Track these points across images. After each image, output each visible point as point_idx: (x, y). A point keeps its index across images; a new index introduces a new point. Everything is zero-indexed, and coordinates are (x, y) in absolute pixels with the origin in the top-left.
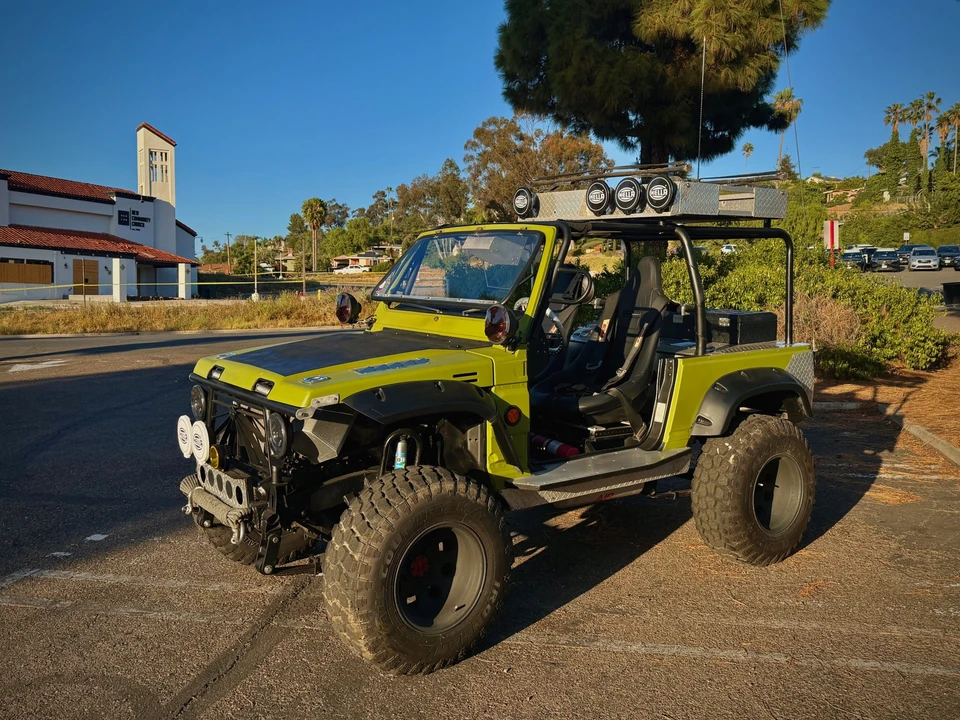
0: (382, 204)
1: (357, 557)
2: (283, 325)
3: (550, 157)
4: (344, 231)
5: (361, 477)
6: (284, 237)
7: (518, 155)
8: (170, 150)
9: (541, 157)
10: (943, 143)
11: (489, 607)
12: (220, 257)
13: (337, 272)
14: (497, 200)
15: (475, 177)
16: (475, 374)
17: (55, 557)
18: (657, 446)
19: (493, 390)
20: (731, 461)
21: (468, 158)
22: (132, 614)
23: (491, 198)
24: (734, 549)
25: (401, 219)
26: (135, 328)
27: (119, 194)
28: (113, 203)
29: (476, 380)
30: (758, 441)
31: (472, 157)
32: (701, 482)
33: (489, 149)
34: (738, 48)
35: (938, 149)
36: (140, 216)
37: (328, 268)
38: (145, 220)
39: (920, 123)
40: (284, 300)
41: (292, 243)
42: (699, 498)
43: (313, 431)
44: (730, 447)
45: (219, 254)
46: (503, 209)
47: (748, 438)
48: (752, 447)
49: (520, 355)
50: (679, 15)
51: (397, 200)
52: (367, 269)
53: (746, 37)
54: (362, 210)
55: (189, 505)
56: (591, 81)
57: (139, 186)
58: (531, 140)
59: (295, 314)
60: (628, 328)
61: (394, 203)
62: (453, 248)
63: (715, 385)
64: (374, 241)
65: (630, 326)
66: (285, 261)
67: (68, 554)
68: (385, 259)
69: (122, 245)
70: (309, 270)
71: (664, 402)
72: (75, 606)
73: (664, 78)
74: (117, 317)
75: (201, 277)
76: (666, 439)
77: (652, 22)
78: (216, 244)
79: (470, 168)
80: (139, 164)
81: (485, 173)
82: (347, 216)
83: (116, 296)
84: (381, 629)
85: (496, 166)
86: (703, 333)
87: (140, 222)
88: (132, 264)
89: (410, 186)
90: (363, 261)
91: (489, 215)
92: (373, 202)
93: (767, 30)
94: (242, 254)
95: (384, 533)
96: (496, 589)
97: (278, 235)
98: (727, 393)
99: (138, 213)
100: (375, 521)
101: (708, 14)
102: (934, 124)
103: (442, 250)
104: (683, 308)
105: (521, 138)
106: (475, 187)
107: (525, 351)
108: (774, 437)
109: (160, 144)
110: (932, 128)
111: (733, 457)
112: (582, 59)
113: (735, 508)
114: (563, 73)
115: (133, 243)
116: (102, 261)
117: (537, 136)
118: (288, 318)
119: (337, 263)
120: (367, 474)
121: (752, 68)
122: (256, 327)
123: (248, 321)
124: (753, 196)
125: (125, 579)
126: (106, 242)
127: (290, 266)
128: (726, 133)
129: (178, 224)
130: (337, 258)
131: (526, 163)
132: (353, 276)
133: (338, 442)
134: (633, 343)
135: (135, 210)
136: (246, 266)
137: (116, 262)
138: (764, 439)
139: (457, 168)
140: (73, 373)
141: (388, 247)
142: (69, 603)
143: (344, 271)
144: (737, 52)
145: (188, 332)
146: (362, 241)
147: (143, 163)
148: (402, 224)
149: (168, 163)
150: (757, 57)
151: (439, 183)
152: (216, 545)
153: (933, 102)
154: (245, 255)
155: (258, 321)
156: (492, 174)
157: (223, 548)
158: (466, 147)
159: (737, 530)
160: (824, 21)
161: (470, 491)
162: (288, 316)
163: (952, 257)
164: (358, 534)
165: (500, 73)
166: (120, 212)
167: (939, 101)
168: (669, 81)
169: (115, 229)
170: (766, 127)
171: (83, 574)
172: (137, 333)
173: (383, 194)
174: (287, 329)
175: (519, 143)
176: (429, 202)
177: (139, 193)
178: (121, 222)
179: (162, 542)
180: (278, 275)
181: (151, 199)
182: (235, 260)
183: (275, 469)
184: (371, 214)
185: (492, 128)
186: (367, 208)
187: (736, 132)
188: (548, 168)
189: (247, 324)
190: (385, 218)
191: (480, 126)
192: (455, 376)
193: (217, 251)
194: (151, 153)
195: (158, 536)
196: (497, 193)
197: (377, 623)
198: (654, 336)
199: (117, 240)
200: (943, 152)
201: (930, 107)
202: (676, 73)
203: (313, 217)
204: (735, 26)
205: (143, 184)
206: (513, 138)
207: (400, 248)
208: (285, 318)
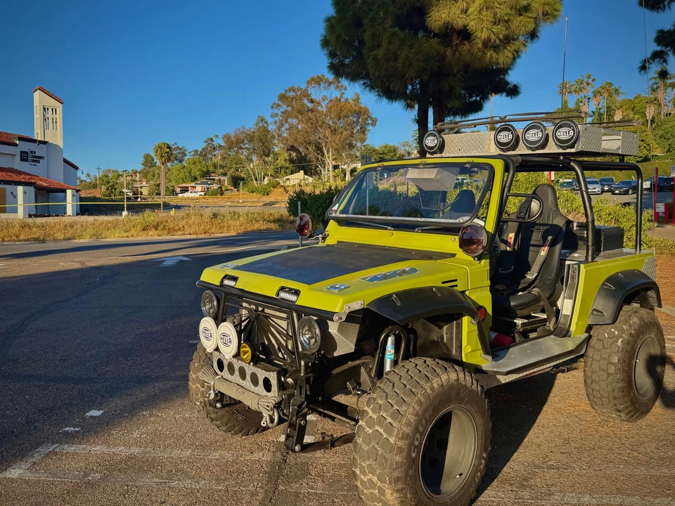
0: (211, 148)
1: (392, 440)
2: (153, 235)
3: (333, 115)
4: (184, 167)
5: (359, 367)
6: (139, 170)
7: (310, 114)
8: (59, 107)
9: (326, 115)
10: (597, 108)
11: (479, 474)
12: (91, 185)
13: (180, 195)
14: (295, 145)
15: (279, 128)
16: (456, 280)
17: (67, 432)
18: (565, 333)
19: (467, 293)
20: (619, 343)
21: (273, 116)
22: (157, 483)
23: (291, 144)
24: (620, 411)
25: (225, 158)
26: (42, 238)
27: (21, 139)
28: (16, 145)
29: (457, 286)
30: (636, 327)
31: (277, 114)
32: (594, 360)
33: (289, 109)
34: (501, 36)
35: (593, 112)
36: (37, 155)
37: (174, 193)
38: (40, 158)
39: (582, 94)
40: (149, 216)
41: (145, 174)
42: (592, 373)
43: (338, 331)
44: (616, 333)
45: (90, 183)
46: (299, 152)
47: (630, 326)
48: (633, 332)
49: (485, 263)
50: (458, 12)
51: (223, 144)
52: (203, 193)
53: (507, 29)
54: (196, 151)
55: (212, 392)
56: (396, 59)
57: (35, 133)
58: (319, 103)
59: (161, 227)
60: (531, 240)
61: (220, 146)
62: (264, 178)
63: (604, 284)
64: (206, 174)
65: (533, 239)
66: (141, 187)
67: (77, 429)
68: (215, 187)
69: (23, 176)
70: (159, 194)
71: (570, 298)
72: (104, 478)
73: (443, 58)
74: (27, 229)
75: (81, 199)
76: (573, 328)
77: (439, 16)
78: (88, 175)
79: (275, 122)
80: (36, 117)
81: (287, 126)
82: (185, 155)
83: (21, 213)
84: (411, 501)
85: (295, 121)
86: (593, 244)
87: (37, 159)
88: (31, 190)
89: (232, 134)
90: (199, 188)
91: (290, 155)
92: (204, 145)
93: (522, 24)
94: (108, 183)
95: (412, 418)
96: (484, 458)
97: (134, 169)
98: (614, 290)
99: (35, 153)
100: (404, 408)
101: (480, 12)
102: (591, 95)
103: (256, 180)
104: (575, 224)
105: (312, 101)
106: (279, 136)
107: (488, 260)
108: (646, 323)
109: (52, 103)
110: (589, 98)
111: (621, 340)
112: (390, 42)
113: (623, 380)
114: (375, 52)
115: (32, 175)
116: (9, 188)
117: (324, 100)
118: (156, 230)
119: (180, 189)
120: (363, 364)
121: (509, 51)
122: (133, 236)
123: (127, 232)
124: (620, 137)
125: (136, 450)
126: (11, 174)
127: (145, 192)
128: (478, 98)
129: (65, 161)
130: (180, 186)
131: (316, 119)
132: (192, 199)
133: (355, 340)
134: (538, 252)
135: (33, 151)
136: (112, 192)
137: (20, 189)
138: (639, 325)
139: (266, 122)
140: (13, 274)
141: (217, 178)
142: (98, 475)
143: (186, 195)
144: (500, 39)
145: (81, 241)
146: (198, 173)
147: (39, 116)
148: (226, 161)
149: (58, 116)
150: (512, 43)
151: (254, 133)
152: (212, 420)
153: (590, 81)
154: (111, 183)
155: (133, 231)
156: (291, 127)
157: (218, 423)
158: (272, 107)
159: (624, 396)
160: (559, 19)
161: (467, 379)
162: (156, 228)
163: (609, 185)
164: (389, 420)
165: (325, 51)
166: (22, 152)
167: (594, 80)
168: (448, 59)
169: (18, 164)
170: (504, 94)
171: (98, 448)
172: (43, 241)
173: (212, 140)
174: (156, 238)
175: (310, 105)
176: (247, 146)
177: (35, 138)
178: (22, 160)
179: (151, 415)
180: (136, 198)
181: (44, 143)
182: (103, 187)
183: (303, 363)
184: (203, 154)
185: (292, 94)
186: (200, 150)
187: (485, 97)
188: (331, 123)
189: (125, 234)
190: (213, 157)
191: (283, 92)
192: (443, 283)
193: (89, 180)
194: (44, 109)
195: (146, 410)
196: (296, 140)
197: (409, 496)
198: (558, 247)
199: (20, 173)
200: (597, 114)
201: (588, 84)
202: (454, 54)
203: (162, 156)
204: (499, 21)
205: (39, 131)
206: (306, 101)
207: (226, 178)
208: (154, 230)
